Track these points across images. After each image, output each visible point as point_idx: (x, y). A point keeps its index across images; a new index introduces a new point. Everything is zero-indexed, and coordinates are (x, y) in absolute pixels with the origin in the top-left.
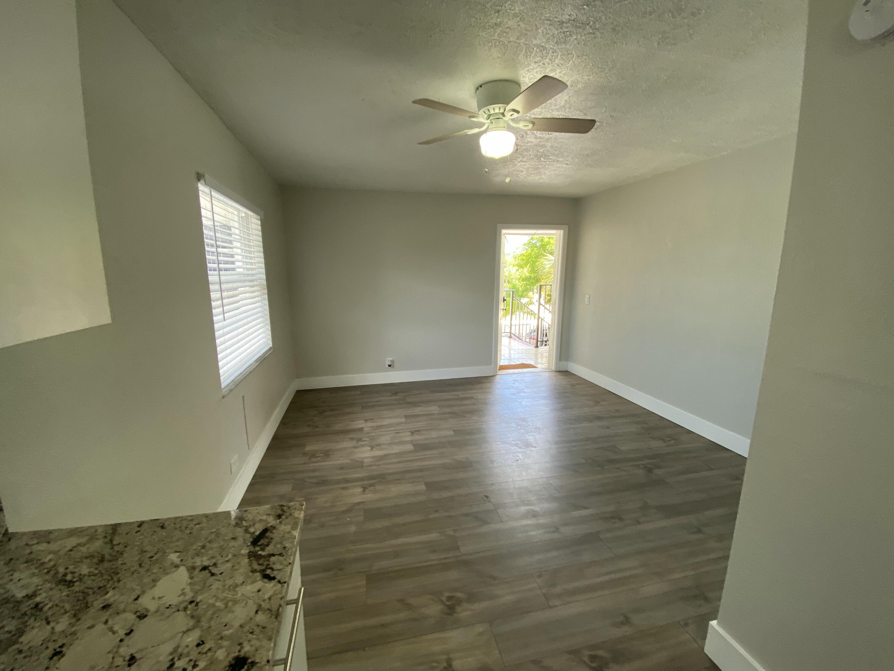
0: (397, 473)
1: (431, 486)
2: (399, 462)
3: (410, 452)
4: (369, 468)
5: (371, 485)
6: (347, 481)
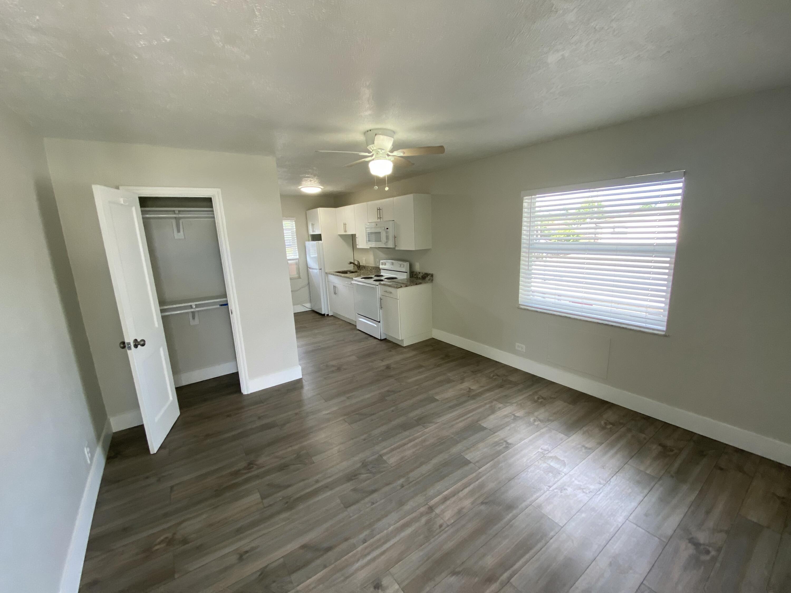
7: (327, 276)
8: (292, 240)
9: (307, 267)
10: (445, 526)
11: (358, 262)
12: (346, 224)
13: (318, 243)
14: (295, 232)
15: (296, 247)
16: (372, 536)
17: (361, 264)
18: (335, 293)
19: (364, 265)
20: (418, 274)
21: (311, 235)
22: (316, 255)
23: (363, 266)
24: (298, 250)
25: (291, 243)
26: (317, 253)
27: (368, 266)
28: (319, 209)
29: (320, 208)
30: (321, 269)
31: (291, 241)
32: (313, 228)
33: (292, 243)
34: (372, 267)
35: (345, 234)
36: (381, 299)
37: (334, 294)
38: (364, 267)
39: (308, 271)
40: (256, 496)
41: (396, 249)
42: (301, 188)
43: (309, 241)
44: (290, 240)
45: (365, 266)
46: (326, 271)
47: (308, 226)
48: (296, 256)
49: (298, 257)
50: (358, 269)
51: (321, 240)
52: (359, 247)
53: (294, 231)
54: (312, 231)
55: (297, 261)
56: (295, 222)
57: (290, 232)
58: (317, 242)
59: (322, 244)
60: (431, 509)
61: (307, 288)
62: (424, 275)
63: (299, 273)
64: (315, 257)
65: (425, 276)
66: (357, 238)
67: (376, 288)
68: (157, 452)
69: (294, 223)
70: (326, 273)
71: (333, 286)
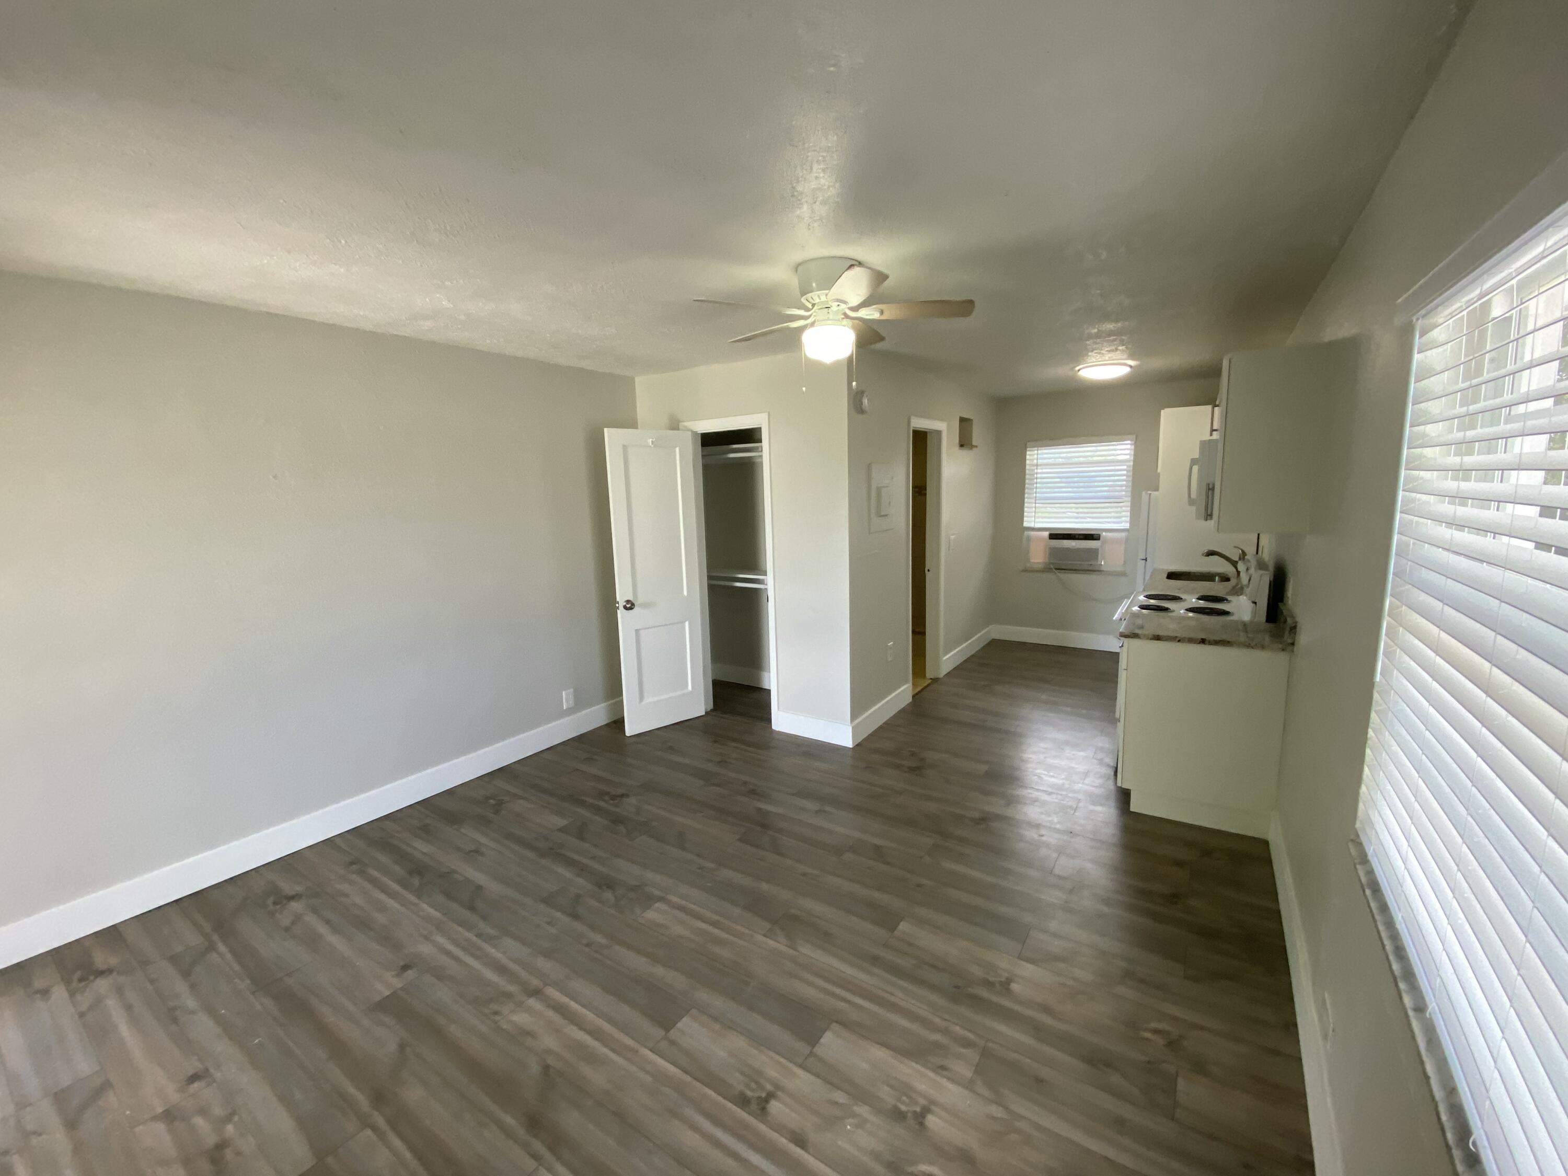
0: (922, 983)
1: (889, 920)
2: (895, 1008)
3: (844, 1024)
4: (971, 1036)
5: (989, 984)
6: (1037, 1030)
8: (1125, 487)
10: (497, 1018)
14: (1132, 468)
15: (1128, 501)
16: (488, 939)
24: (1131, 511)
28: (1165, 413)
29: (1168, 410)
30: (1146, 560)
31: (1123, 488)
33: (1124, 491)
40: (560, 822)
42: (1079, 370)
44: (1121, 485)
48: (1126, 523)
53: (1130, 466)
57: (1122, 469)
59: (1157, 498)
60: (536, 993)
63: (1125, 563)
68: (630, 736)
69: (1133, 447)
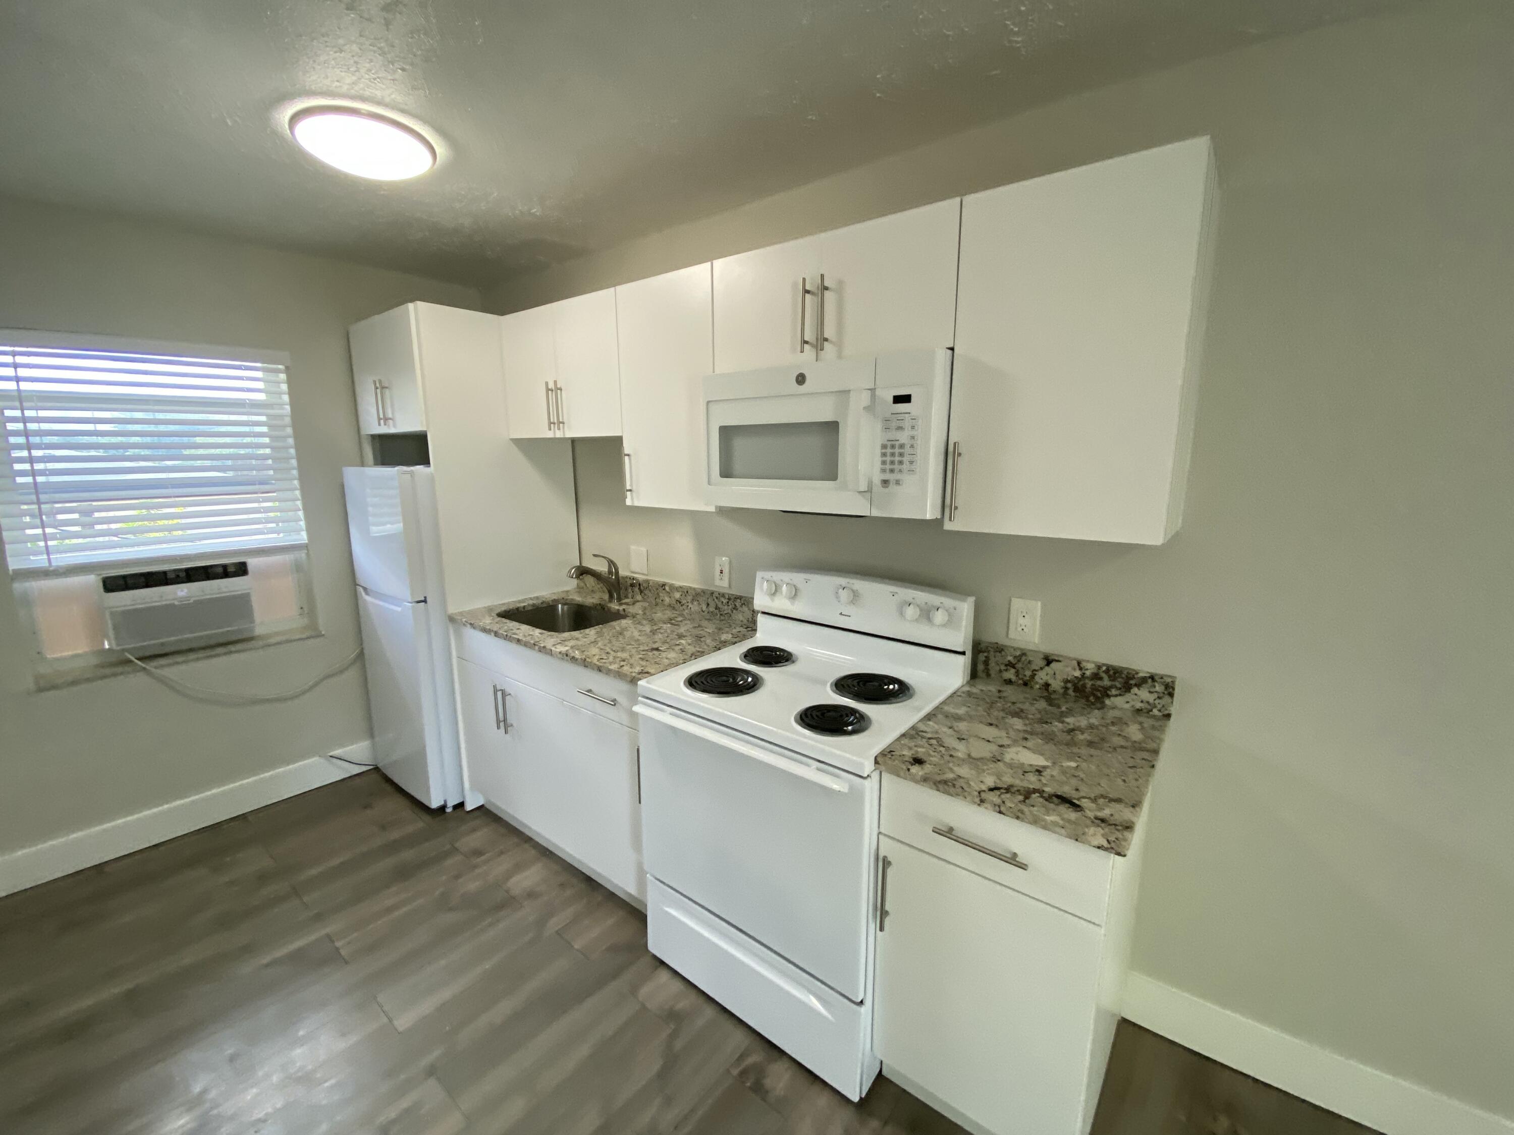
7: (459, 636)
8: (274, 459)
9: (354, 583)
11: (611, 563)
12: (561, 389)
13: (412, 474)
14: (288, 420)
15: (293, 490)
17: (623, 573)
18: (503, 723)
19: (641, 577)
20: (1034, 667)
21: (374, 437)
22: (399, 526)
23: (629, 582)
24: (305, 509)
25: (271, 472)
26: (400, 518)
27: (664, 585)
28: (416, 309)
29: (419, 303)
30: (425, 601)
31: (270, 462)
32: (381, 402)
33: (274, 470)
34: (685, 591)
35: (550, 435)
36: (883, 864)
37: (498, 728)
38: (638, 587)
39: (355, 597)
41: (948, 526)
43: (363, 464)
44: (265, 457)
45: (647, 581)
46: (452, 610)
47: (359, 399)
48: (298, 531)
49: (303, 537)
50: (611, 597)
51: (426, 461)
52: (637, 504)
53: (281, 417)
54: (379, 419)
55: (303, 555)
56: (287, 370)
57: (263, 418)
58: (405, 473)
59: (432, 479)
61: (352, 674)
62: (1096, 676)
63: (309, 609)
64: (389, 538)
65: (1106, 682)
66: (626, 458)
67: (856, 796)
69: (283, 376)
70: (452, 619)
71: (495, 687)
